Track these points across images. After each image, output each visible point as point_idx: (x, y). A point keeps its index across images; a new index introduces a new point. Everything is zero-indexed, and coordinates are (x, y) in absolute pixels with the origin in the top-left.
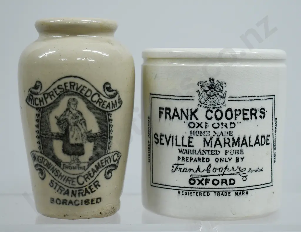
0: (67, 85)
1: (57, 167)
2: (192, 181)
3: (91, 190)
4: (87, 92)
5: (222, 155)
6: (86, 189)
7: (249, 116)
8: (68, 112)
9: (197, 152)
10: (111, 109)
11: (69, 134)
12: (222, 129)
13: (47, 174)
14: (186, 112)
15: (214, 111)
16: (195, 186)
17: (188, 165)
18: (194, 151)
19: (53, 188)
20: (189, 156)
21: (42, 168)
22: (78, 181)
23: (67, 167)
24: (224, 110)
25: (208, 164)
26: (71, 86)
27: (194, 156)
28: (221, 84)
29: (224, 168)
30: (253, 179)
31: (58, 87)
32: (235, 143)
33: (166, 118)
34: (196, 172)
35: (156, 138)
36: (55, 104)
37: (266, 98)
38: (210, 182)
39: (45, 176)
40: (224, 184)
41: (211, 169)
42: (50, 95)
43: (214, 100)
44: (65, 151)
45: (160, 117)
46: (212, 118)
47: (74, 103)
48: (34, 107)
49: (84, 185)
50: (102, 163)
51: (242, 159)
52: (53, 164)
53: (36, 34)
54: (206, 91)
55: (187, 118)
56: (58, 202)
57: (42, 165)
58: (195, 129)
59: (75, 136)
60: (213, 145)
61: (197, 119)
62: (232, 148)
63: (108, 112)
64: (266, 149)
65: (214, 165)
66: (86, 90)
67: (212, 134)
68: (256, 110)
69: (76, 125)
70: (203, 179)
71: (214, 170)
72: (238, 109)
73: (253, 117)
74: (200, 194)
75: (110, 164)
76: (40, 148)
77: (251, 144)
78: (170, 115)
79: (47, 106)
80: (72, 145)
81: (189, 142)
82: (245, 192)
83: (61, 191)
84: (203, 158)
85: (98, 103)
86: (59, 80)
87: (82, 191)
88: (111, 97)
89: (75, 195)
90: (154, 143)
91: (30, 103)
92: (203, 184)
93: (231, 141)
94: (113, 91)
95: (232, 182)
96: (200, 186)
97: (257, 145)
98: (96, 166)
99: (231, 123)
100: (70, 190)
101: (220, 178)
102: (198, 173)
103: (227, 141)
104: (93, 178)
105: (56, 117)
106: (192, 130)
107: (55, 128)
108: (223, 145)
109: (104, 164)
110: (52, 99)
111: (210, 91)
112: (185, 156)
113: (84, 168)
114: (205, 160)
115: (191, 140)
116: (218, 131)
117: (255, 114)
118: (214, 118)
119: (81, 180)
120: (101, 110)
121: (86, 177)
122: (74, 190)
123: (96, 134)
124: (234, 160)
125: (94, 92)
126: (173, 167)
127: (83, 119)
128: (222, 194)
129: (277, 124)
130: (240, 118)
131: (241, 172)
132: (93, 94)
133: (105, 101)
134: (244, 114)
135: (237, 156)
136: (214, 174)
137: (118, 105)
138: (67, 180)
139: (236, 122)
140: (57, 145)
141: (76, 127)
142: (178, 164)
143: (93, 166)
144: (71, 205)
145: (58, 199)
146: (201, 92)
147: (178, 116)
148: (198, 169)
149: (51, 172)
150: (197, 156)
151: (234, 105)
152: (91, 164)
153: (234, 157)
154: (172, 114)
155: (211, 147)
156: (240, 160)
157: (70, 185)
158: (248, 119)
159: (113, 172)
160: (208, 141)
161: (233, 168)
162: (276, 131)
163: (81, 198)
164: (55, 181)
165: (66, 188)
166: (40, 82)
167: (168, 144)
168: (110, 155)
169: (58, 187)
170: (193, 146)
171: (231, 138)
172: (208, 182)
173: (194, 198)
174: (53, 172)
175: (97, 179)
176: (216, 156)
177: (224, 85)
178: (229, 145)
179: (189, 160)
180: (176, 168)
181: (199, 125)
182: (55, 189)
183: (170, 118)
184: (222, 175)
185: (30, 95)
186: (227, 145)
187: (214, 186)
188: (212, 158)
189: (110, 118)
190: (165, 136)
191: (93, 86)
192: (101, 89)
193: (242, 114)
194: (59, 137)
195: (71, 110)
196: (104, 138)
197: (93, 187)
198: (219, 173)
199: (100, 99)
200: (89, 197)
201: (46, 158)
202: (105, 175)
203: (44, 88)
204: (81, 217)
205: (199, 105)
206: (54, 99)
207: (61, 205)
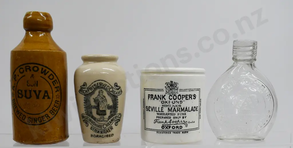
0: (98, 84)
1: (94, 121)
2: (163, 127)
3: (109, 130)
4: (107, 87)
5: (176, 115)
6: (107, 130)
7: (188, 98)
8: (99, 96)
9: (165, 114)
10: (118, 95)
11: (99, 106)
12: (176, 104)
13: (89, 124)
14: (160, 96)
15: (173, 96)
16: (165, 129)
17: (161, 120)
18: (164, 114)
19: (92, 130)
20: (162, 116)
21: (87, 121)
22: (103, 127)
23: (99, 121)
24: (177, 95)
25: (170, 119)
26: (100, 84)
27: (164, 116)
28: (176, 83)
29: (177, 121)
30: (190, 126)
31: (94, 85)
32: (182, 110)
33: (151, 99)
34: (165, 123)
35: (147, 108)
36: (93, 93)
37: (196, 90)
38: (171, 127)
39: (88, 125)
40: (177, 128)
41: (172, 122)
42: (91, 89)
43: (173, 91)
44: (98, 114)
45: (149, 99)
46: (172, 99)
47: (102, 92)
48: (82, 94)
49: (106, 128)
50: (114, 119)
51: (185, 117)
52: (92, 119)
53: (82, 62)
54: (169, 87)
55: (161, 99)
56: (95, 136)
57: (87, 120)
58: (164, 104)
59: (102, 107)
60: (172, 111)
61: (165, 99)
62: (181, 112)
63: (116, 96)
64: (196, 113)
65: (173, 120)
66: (107, 86)
67: (172, 106)
68: (191, 95)
69: (102, 102)
70: (168, 126)
71: (173, 122)
72: (183, 95)
73: (190, 98)
74: (167, 133)
75: (117, 119)
76: (86, 113)
77: (189, 110)
78: (153, 98)
79: (89, 94)
80: (101, 111)
81: (162, 110)
82: (187, 132)
83: (96, 131)
84: (168, 117)
85: (112, 92)
86: (95, 82)
87: (105, 131)
88: (118, 89)
89: (102, 133)
90: (146, 110)
91: (81, 93)
92: (168, 129)
93: (181, 109)
94: (118, 86)
95: (181, 127)
96: (167, 129)
97: (192, 111)
98: (111, 120)
99: (180, 101)
100: (100, 131)
101: (175, 126)
102: (166, 123)
103: (179, 109)
104: (110, 125)
105: (93, 98)
106: (163, 104)
107: (93, 104)
108: (177, 111)
109: (115, 119)
110: (91, 90)
111: (171, 87)
112: (160, 116)
113: (106, 121)
114: (169, 118)
115: (162, 109)
116: (175, 105)
117: (191, 97)
118: (173, 99)
119: (105, 126)
120: (113, 95)
121: (107, 125)
122: (102, 131)
123: (111, 106)
124: (182, 117)
125: (110, 87)
126: (154, 121)
127: (106, 99)
128: (176, 133)
129: (201, 102)
130: (184, 99)
131: (185, 123)
132: (110, 88)
133: (115, 91)
134: (186, 97)
135: (183, 116)
136: (172, 124)
137: (121, 93)
138: (99, 126)
139: (182, 101)
140: (94, 111)
141: (103, 103)
142: (157, 120)
143: (110, 120)
144: (100, 137)
145: (95, 135)
146: (167, 87)
147: (156, 98)
148: (166, 122)
149: (91, 123)
150: (165, 116)
151: (182, 93)
152: (109, 119)
153: (182, 116)
154: (154, 97)
155: (172, 112)
156: (184, 118)
157: (100, 129)
158: (188, 99)
159: (118, 122)
160: (170, 109)
161: (181, 121)
162: (200, 105)
163: (105, 134)
164: (93, 127)
165: (98, 130)
166: (85, 83)
167: (152, 111)
168: (117, 115)
169: (94, 130)
170: (163, 112)
171: (180, 108)
172: (170, 128)
173: (164, 134)
174: (92, 123)
175: (112, 126)
176: (173, 116)
177: (177, 84)
178: (179, 111)
179: (161, 118)
180: (156, 121)
181: (166, 102)
182: (93, 130)
183: (153, 99)
184: (177, 124)
185: (81, 89)
186: (178, 111)
187: (173, 129)
188: (172, 117)
189: (117, 99)
190: (151, 107)
191: (110, 84)
192: (113, 86)
193: (185, 97)
194: (95, 107)
195: (100, 95)
196: (115, 108)
197: (110, 129)
198: (175, 124)
199: (113, 90)
200: (108, 134)
201: (89, 117)
202: (115, 124)
203: (88, 86)
204: (104, 143)
205: (166, 93)
206: (92, 90)
207: (96, 138)
